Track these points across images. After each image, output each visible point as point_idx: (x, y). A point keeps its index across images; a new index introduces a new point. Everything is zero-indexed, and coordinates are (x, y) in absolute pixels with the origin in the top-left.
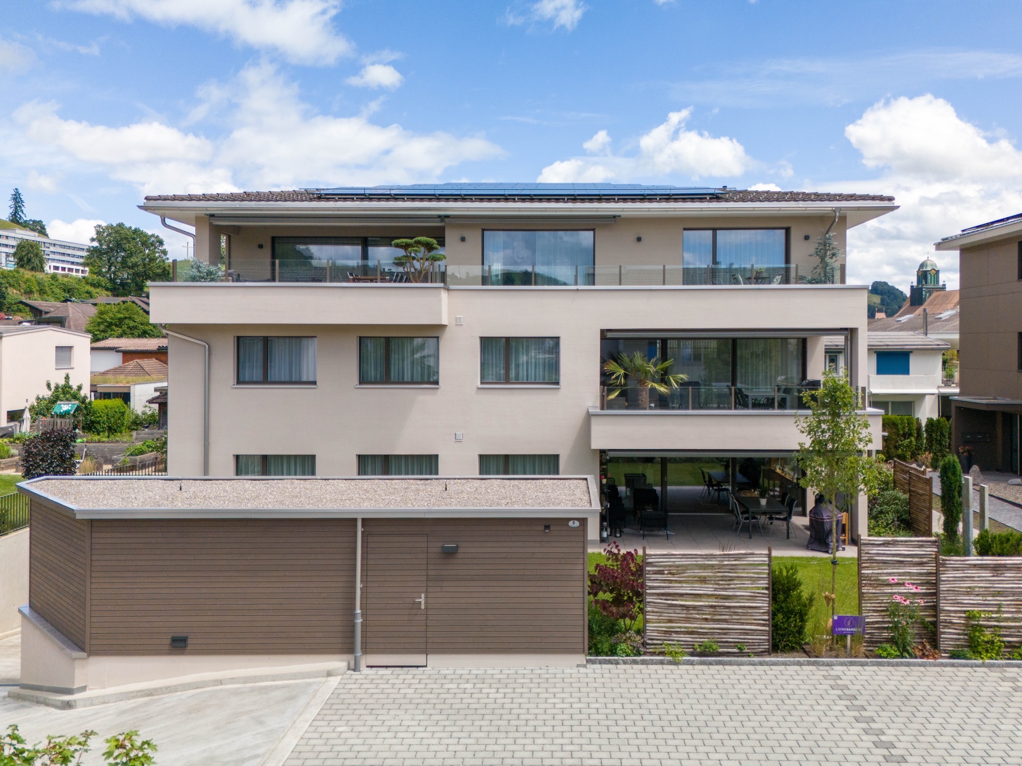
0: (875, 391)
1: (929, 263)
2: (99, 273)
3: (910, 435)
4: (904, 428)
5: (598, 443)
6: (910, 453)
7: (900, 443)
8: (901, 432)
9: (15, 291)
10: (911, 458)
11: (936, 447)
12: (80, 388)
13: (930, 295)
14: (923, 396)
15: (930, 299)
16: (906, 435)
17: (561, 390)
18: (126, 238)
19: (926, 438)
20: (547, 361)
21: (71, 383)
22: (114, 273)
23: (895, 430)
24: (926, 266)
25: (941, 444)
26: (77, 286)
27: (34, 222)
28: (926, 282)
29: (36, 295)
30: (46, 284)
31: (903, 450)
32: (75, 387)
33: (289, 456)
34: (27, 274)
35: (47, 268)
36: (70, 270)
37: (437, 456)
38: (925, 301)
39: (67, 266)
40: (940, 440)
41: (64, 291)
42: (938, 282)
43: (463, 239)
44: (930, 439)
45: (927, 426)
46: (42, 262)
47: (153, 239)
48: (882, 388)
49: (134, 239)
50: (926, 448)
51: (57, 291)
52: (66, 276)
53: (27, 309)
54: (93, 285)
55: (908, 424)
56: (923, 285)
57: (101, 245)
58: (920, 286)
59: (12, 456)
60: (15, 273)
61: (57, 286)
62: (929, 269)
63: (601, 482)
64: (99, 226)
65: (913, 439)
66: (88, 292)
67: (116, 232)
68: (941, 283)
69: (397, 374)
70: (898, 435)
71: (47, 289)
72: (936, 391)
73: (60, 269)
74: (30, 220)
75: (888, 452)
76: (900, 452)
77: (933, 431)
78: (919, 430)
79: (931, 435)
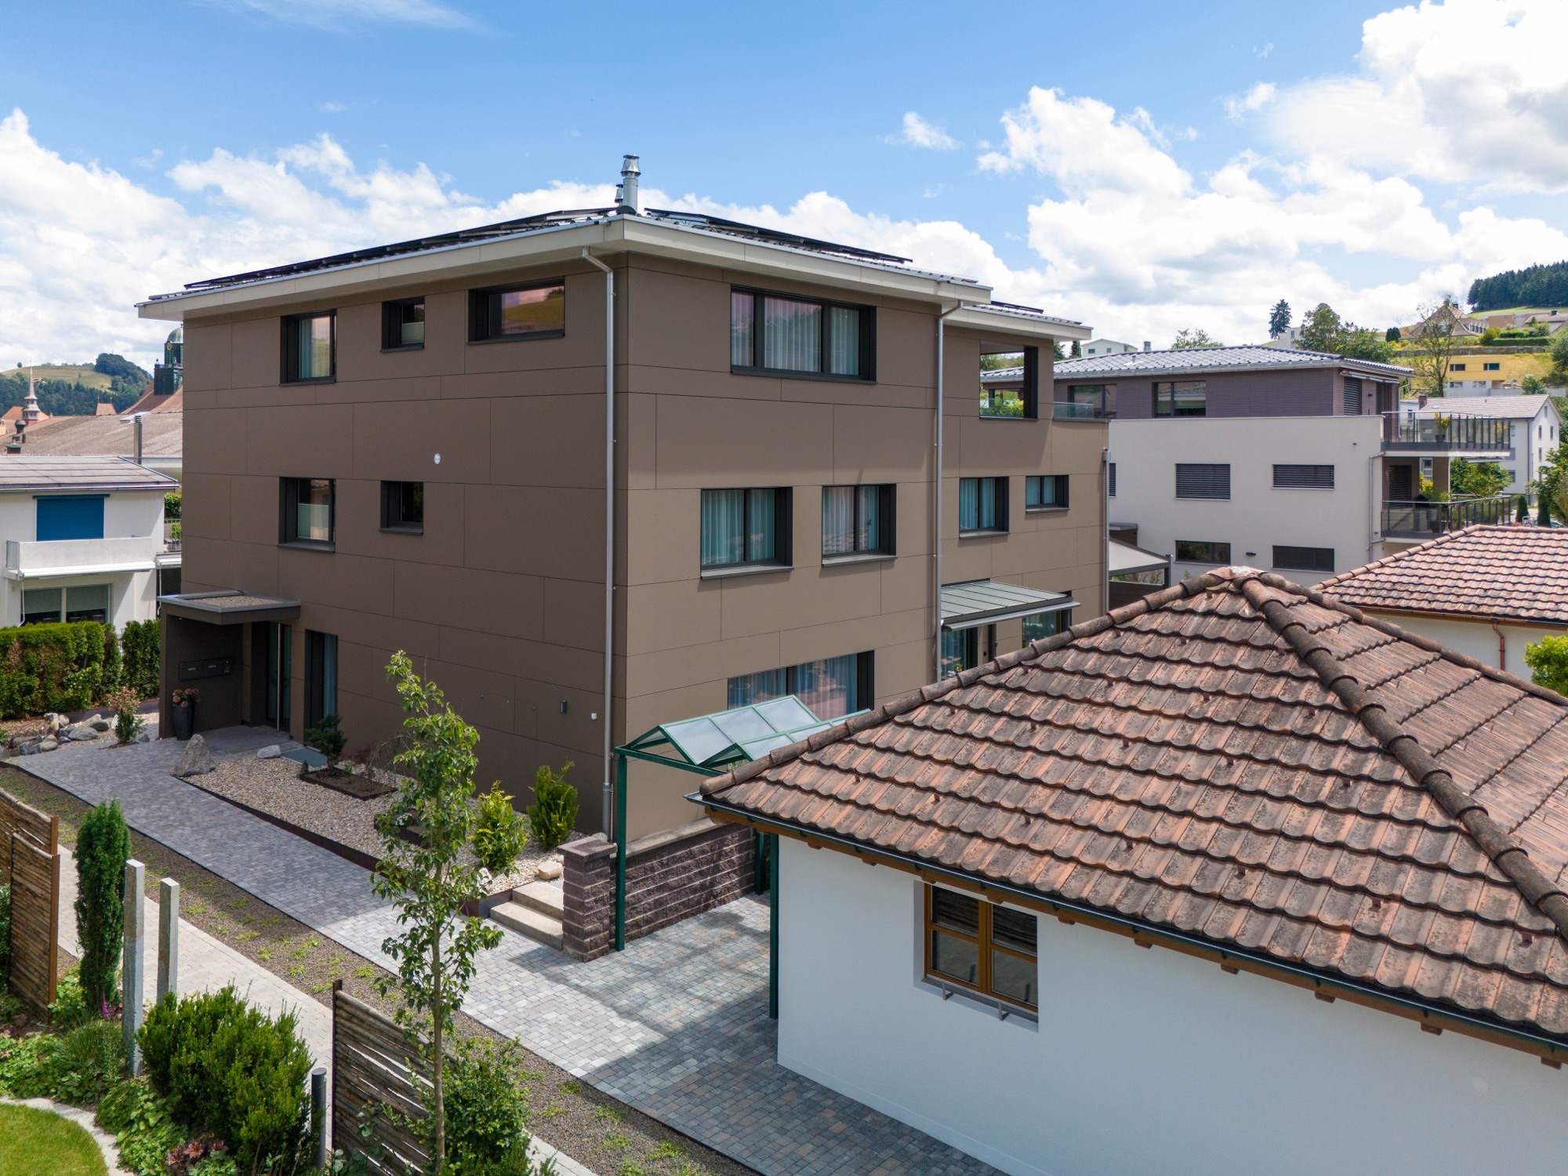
0: (29, 571)
3: (93, 658)
4: (79, 645)
6: (90, 693)
7: (71, 675)
8: (74, 655)
10: (94, 700)
11: (142, 674)
14: (126, 576)
16: (82, 661)
19: (125, 660)
23: (60, 653)
28: (179, 361)
31: (75, 690)
40: (151, 661)
44: (131, 661)
45: (125, 636)
48: (45, 565)
50: (123, 677)
55: (88, 637)
56: (174, 365)
58: (170, 366)
65: (97, 666)
70: (67, 662)
72: (151, 565)
75: (44, 697)
76: (70, 693)
77: (138, 645)
78: (110, 646)
79: (133, 654)
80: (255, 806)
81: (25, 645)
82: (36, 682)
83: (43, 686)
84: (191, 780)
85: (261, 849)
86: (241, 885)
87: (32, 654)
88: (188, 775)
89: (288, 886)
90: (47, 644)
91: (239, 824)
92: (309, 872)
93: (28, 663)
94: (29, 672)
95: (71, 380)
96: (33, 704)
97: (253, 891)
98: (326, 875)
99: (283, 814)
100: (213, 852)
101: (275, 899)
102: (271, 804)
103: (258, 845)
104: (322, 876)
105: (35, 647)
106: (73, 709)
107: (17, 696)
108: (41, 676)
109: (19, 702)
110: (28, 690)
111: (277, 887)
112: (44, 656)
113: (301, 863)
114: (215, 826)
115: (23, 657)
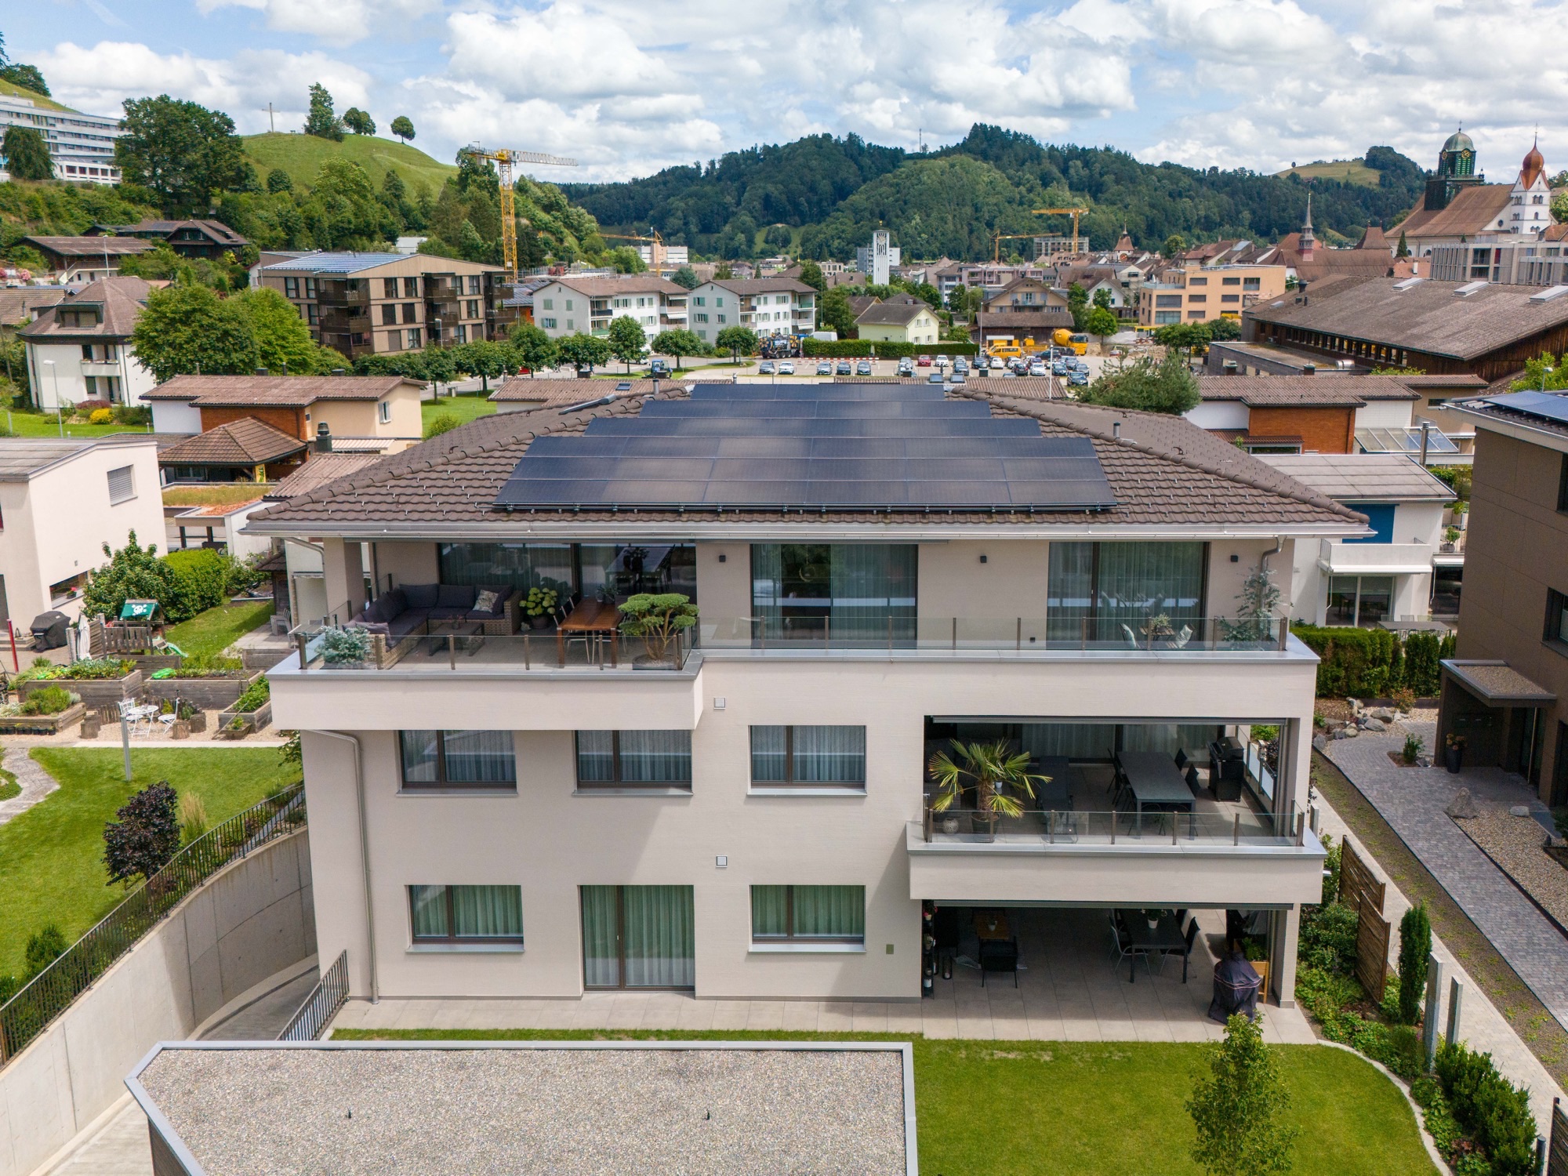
0: (1338, 567)
1: (1460, 138)
2: (138, 179)
3: (1383, 661)
4: (1374, 650)
5: (921, 890)
6: (1379, 686)
7: (1367, 672)
8: (1370, 657)
9: (13, 218)
10: (1381, 691)
11: (1419, 676)
12: (152, 550)
13: (1457, 193)
14: (1405, 576)
15: (1457, 199)
16: (1377, 662)
17: (867, 799)
18: (174, 122)
19: (1406, 664)
20: (846, 760)
21: (138, 544)
22: (162, 177)
23: (1360, 654)
24: (1456, 143)
25: (1426, 673)
26: (108, 204)
27: (23, 68)
28: (1453, 172)
29: (46, 223)
30: (59, 203)
31: (1369, 684)
32: (145, 550)
33: (483, 888)
34: (28, 188)
35: (56, 172)
36: (93, 171)
37: (691, 887)
38: (1448, 202)
39: (88, 165)
40: (1426, 668)
41: (89, 211)
42: (1472, 171)
43: (722, 559)
44: (1411, 665)
45: (1408, 646)
46: (48, 164)
47: (216, 120)
48: (1349, 563)
49: (187, 121)
50: (1404, 678)
51: (77, 212)
52: (87, 186)
53: (37, 253)
54: (132, 200)
55: (1382, 643)
56: (1447, 176)
57: (137, 131)
58: (1443, 178)
59: (73, 703)
60: (9, 189)
61: (76, 205)
62: (1459, 149)
63: (924, 918)
64: (129, 101)
65: (1385, 668)
66: (126, 213)
67: (159, 111)
68: (1477, 172)
69: (631, 772)
70: (1365, 661)
71: (62, 210)
72: (1429, 565)
73: (78, 170)
74: (17, 66)
75: (1348, 685)
76: (1365, 685)
77: (1417, 654)
78: (1396, 653)
79: (1413, 660)
80: (1506, 869)
81: (1336, 645)
82: (1343, 673)
83: (1347, 677)
84: (1460, 822)
85: (1511, 914)
86: (1495, 944)
87: (1341, 653)
88: (1457, 817)
89: (1529, 958)
90: (1352, 647)
91: (1494, 882)
92: (1545, 951)
93: (1338, 659)
94: (1339, 665)
95: (1339, 176)
96: (1339, 688)
97: (1504, 954)
98: (1557, 957)
99: (1529, 888)
100: (1475, 904)
101: (1521, 967)
102: (1519, 872)
103: (1507, 908)
104: (1555, 958)
105: (1343, 647)
106: (1367, 698)
107: (1329, 682)
108: (1346, 669)
109: (1330, 687)
110: (1336, 679)
111: (1521, 957)
112: (1348, 656)
113: (1539, 939)
114: (1476, 878)
115: (1335, 654)
